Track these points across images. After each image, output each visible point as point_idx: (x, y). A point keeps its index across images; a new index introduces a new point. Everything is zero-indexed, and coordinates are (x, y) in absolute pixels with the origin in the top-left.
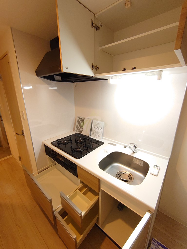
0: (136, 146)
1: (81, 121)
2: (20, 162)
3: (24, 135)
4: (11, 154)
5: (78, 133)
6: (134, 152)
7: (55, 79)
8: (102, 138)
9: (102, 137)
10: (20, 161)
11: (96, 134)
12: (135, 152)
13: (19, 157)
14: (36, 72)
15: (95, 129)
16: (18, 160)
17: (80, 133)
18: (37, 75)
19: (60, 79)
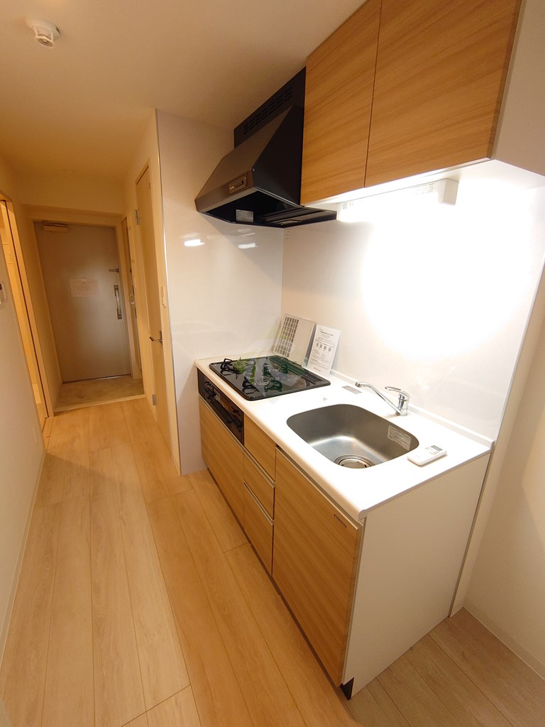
0: (404, 398)
1: (290, 326)
2: (154, 408)
3: (161, 342)
4: (143, 393)
5: (281, 355)
6: (398, 414)
7: (238, 218)
8: (331, 373)
9: (333, 370)
10: (154, 405)
11: (319, 361)
12: (399, 411)
13: (153, 396)
14: (196, 201)
15: (318, 348)
16: (152, 403)
17: (284, 356)
18: (198, 210)
19: (251, 219)
